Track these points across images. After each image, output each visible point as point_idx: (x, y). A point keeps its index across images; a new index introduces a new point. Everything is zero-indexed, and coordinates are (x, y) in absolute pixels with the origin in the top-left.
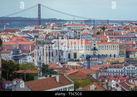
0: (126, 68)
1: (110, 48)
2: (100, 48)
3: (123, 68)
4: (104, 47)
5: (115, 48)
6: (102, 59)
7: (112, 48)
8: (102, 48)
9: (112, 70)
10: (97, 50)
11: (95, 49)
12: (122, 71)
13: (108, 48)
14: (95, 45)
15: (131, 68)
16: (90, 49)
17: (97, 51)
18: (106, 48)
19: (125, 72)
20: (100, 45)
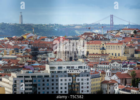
0: (112, 65)
1: (116, 48)
2: (107, 48)
3: (110, 65)
4: (111, 47)
5: (119, 48)
6: (105, 57)
7: (117, 48)
8: (109, 48)
9: (101, 66)
10: (105, 49)
11: (103, 48)
12: (108, 67)
13: (114, 48)
14: (103, 45)
15: (115, 65)
16: (99, 49)
17: (104, 51)
18: (112, 48)
19: (111, 67)
20: (107, 45)
